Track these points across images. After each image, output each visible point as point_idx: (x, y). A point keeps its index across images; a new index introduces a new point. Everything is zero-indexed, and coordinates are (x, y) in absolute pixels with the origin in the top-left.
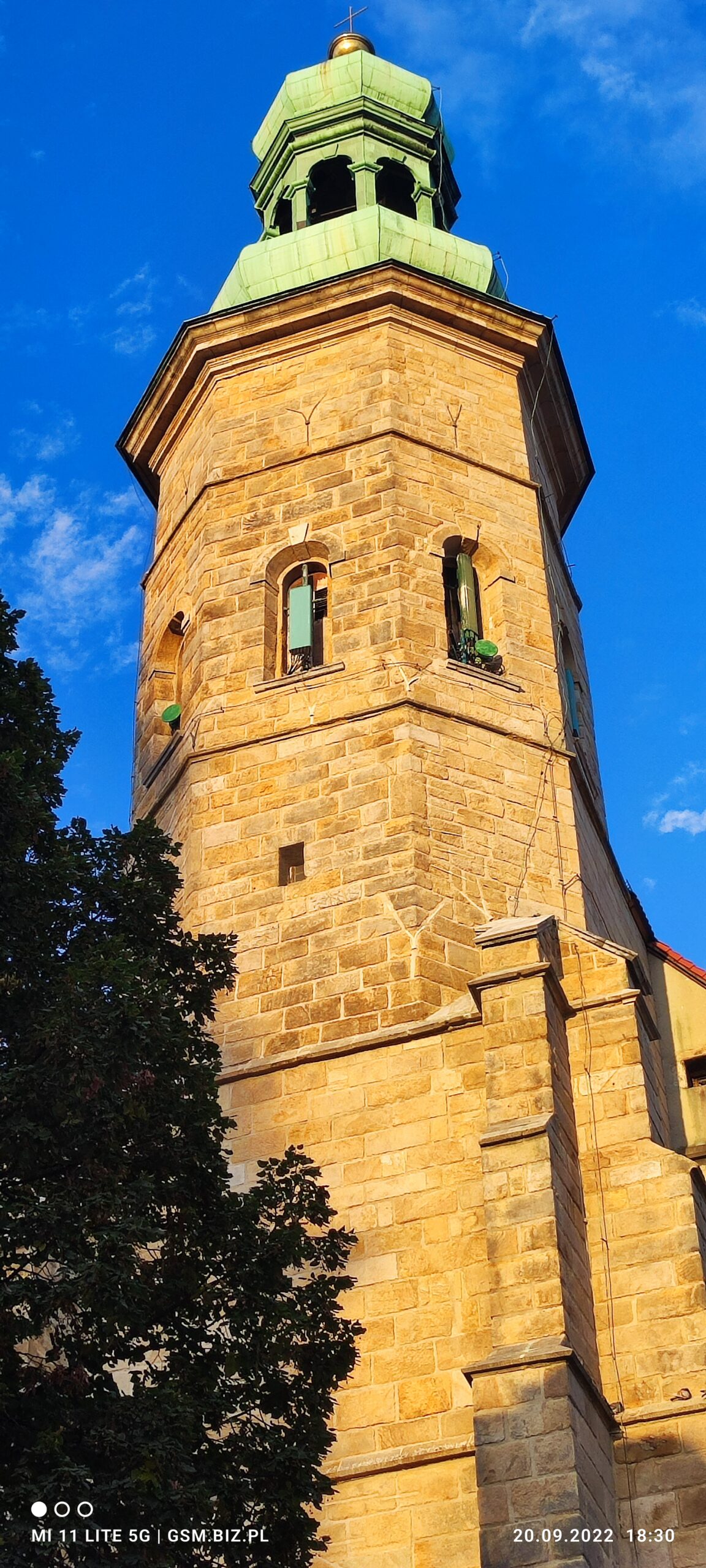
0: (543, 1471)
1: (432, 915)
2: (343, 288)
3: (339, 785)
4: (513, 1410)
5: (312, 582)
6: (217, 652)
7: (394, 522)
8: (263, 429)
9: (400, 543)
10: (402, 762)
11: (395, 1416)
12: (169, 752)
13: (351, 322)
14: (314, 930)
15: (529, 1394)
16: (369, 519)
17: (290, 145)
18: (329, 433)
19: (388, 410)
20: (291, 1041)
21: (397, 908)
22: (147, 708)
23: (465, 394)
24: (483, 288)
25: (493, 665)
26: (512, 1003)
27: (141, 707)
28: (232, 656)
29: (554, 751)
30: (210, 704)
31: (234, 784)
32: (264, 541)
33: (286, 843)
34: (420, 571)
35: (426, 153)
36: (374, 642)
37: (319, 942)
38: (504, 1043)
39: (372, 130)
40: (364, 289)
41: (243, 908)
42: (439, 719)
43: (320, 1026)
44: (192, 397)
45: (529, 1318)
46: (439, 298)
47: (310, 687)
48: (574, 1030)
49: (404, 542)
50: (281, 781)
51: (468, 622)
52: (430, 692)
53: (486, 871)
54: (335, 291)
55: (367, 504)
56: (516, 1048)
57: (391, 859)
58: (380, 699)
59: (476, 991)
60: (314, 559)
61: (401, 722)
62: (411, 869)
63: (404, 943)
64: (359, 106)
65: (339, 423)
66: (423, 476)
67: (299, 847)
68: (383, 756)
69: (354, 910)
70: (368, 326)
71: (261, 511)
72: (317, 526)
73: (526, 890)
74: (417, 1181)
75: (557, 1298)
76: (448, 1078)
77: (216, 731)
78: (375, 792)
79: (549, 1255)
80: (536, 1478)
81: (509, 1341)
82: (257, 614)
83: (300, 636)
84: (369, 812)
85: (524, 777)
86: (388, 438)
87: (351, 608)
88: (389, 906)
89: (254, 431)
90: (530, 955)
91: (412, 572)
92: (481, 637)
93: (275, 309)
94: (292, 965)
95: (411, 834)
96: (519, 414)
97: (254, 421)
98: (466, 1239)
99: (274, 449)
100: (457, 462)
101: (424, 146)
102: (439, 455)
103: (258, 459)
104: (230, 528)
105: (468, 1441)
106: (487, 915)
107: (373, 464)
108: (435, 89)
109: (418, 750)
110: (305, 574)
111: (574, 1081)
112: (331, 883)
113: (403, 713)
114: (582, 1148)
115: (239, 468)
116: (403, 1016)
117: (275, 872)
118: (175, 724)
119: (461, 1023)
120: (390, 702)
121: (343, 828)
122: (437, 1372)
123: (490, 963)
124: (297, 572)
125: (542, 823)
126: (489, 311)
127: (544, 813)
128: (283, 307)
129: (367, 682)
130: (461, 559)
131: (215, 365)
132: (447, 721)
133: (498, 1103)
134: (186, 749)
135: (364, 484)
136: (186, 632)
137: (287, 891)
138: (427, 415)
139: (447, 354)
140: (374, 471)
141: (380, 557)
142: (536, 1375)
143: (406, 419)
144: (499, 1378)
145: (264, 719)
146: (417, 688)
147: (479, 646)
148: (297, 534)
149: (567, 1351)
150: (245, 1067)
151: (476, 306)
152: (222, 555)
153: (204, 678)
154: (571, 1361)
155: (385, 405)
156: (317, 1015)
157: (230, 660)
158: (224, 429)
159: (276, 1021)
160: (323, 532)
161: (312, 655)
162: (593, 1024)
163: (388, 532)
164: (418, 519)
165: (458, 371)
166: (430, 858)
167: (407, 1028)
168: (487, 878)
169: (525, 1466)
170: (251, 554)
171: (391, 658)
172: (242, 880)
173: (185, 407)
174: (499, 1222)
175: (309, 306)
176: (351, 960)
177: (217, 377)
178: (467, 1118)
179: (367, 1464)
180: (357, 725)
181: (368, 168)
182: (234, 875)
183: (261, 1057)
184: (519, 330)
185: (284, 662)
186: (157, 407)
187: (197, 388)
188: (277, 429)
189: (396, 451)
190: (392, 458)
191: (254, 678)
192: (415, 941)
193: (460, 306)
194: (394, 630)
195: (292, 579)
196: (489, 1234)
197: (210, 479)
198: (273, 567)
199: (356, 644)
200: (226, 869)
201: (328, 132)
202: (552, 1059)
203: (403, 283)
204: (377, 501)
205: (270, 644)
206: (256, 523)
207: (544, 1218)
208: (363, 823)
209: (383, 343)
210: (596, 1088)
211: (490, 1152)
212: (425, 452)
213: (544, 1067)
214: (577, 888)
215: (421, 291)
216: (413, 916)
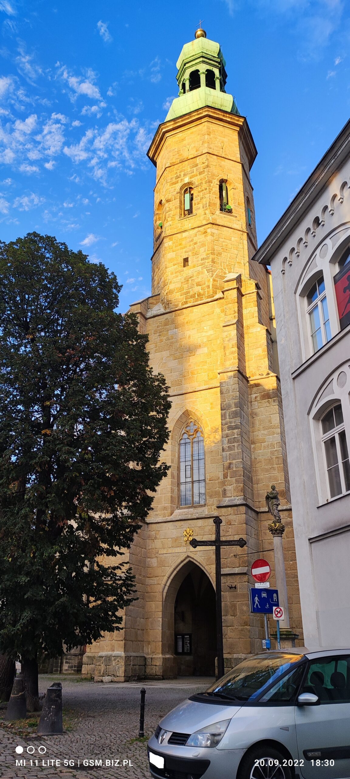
0: (233, 392)
1: (215, 274)
2: (196, 113)
3: (196, 243)
4: (227, 380)
5: (190, 192)
6: (170, 210)
7: (208, 177)
8: (178, 152)
9: (209, 182)
10: (209, 238)
11: (206, 379)
12: (160, 235)
13: (198, 122)
14: (191, 278)
15: (230, 377)
16: (202, 176)
17: (185, 67)
18: (193, 153)
19: (207, 146)
20: (186, 303)
21: (208, 272)
22: (156, 223)
23: (225, 140)
24: (229, 110)
25: (230, 211)
26: (230, 295)
27: (154, 222)
28: (172, 212)
29: (243, 231)
30: (168, 224)
31: (173, 243)
32: (179, 182)
33: (185, 257)
34: (214, 189)
35: (218, 67)
36: (203, 208)
37: (192, 280)
38: (229, 304)
39: (204, 62)
40: (201, 113)
41: (176, 273)
42: (217, 226)
43: (192, 299)
44: (162, 143)
45: (231, 362)
46: (219, 114)
47: (189, 219)
48: (244, 299)
49: (210, 182)
50: (184, 243)
51: (225, 201)
52: (216, 220)
53: (227, 262)
54: (194, 114)
55: (202, 172)
56: (231, 305)
57: (206, 261)
58: (205, 222)
59: (223, 292)
60: (190, 186)
61: (209, 228)
62: (211, 263)
63: (209, 281)
64: (201, 55)
65: (195, 150)
66: (214, 164)
67: (188, 258)
68: (205, 236)
69: (199, 273)
70: (202, 123)
71: (178, 174)
72: (191, 178)
73: (236, 266)
74: (211, 332)
75: (237, 358)
76: (218, 310)
77: (170, 230)
78: (203, 245)
79: (236, 349)
80: (231, 393)
81: (227, 366)
82: (178, 201)
83: (187, 207)
84: (202, 250)
85: (236, 239)
86: (206, 154)
87: (198, 199)
88: (206, 272)
89: (176, 152)
90: (234, 284)
91: (212, 189)
92: (228, 204)
93: (180, 120)
94: (186, 285)
95: (211, 255)
96: (238, 143)
97: (176, 150)
98: (221, 344)
99: (181, 158)
100: (223, 159)
101: (217, 64)
102: (218, 157)
103: (177, 160)
104: (172, 179)
105: (219, 385)
106: (227, 272)
107: (203, 161)
108: (220, 46)
109: (212, 235)
110: (188, 190)
111: (243, 310)
112: (194, 267)
113: (210, 225)
114: (244, 325)
115: (173, 163)
116: (209, 297)
117: (182, 264)
118: (161, 227)
119: (220, 299)
120: (207, 223)
121: (196, 254)
122: (215, 371)
123: (227, 286)
124: (187, 189)
125: (240, 249)
126: (231, 116)
127: (241, 247)
128: (182, 119)
129: (202, 218)
130: (223, 184)
131: (167, 135)
132: (219, 227)
133: (226, 317)
134: (163, 235)
135: (201, 166)
136: (163, 205)
137: (185, 268)
138: (216, 146)
139: (221, 128)
140: (203, 163)
141: (205, 186)
142: (232, 374)
143: (211, 148)
144: (225, 374)
145: (180, 227)
146: (213, 219)
147: (227, 207)
148: (187, 180)
149: (238, 369)
150: (177, 309)
151: (228, 115)
152: (170, 186)
153: (167, 217)
154: (239, 371)
155: (206, 145)
156: (191, 297)
157: (172, 213)
158: (170, 152)
159: (182, 298)
160: (192, 179)
161: (190, 211)
162: (248, 298)
163: (206, 179)
164: (213, 175)
165: (223, 133)
166: (215, 260)
167: (210, 300)
168: (227, 264)
169: (229, 391)
170: (177, 185)
171: (207, 212)
172: (176, 266)
173: (161, 145)
174: (226, 343)
175: (188, 118)
176: (198, 284)
177: (168, 138)
178: (222, 319)
179: (201, 389)
180: (200, 229)
181: (203, 73)
182: (174, 265)
183: (180, 307)
184: (238, 121)
185: (184, 212)
186: (155, 145)
187: (164, 140)
188: (181, 152)
189: (208, 157)
190: (207, 159)
191: (177, 217)
192: (211, 280)
193: (224, 116)
194: (208, 205)
195: (185, 191)
196: (224, 345)
197: (167, 166)
198: (181, 189)
199: (199, 208)
200: (172, 263)
201: (194, 63)
202: (238, 307)
203: (210, 111)
204: (204, 171)
205: (181, 208)
206: (177, 177)
207: (235, 341)
208: (201, 252)
209: (205, 127)
210: (248, 312)
211: (224, 328)
212: (215, 157)
213: (236, 309)
214: (247, 264)
215: (214, 113)
216: (211, 274)
